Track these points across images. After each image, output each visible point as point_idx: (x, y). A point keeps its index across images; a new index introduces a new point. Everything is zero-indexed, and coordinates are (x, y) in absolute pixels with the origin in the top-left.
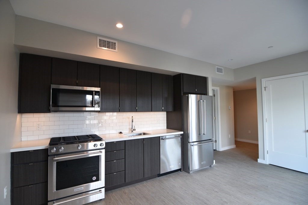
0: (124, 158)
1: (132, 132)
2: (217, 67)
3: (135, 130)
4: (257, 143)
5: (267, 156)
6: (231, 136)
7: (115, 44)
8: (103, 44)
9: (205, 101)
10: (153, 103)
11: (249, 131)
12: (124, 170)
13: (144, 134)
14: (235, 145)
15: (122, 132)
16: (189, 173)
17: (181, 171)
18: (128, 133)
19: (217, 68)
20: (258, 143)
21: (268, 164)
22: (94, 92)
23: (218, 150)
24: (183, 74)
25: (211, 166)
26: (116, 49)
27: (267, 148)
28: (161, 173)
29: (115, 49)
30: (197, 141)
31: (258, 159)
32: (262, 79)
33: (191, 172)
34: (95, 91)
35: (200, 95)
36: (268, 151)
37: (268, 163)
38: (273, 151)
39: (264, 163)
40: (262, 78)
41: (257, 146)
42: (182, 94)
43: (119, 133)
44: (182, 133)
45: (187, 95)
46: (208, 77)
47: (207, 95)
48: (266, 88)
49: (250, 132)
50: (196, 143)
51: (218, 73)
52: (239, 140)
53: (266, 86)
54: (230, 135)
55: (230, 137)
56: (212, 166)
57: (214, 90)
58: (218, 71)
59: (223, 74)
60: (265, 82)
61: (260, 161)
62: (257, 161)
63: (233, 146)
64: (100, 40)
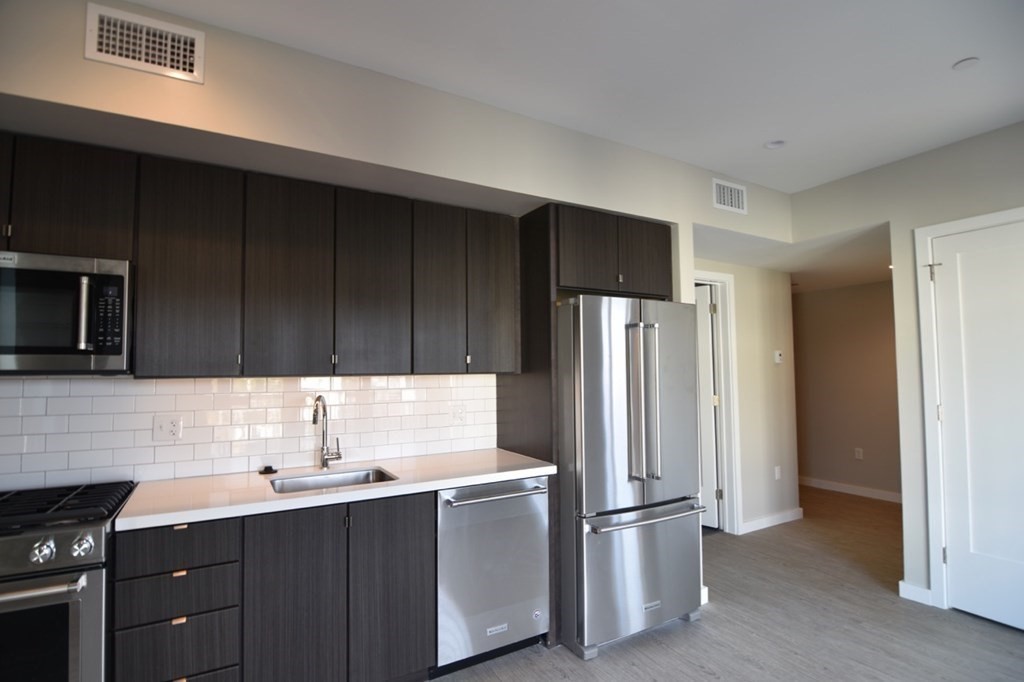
0: (237, 601)
1: (325, 464)
2: (716, 181)
3: (339, 457)
4: (898, 501)
5: (941, 572)
6: (784, 473)
7: (192, 45)
8: (120, 39)
9: (657, 325)
10: (420, 337)
11: (857, 449)
12: (237, 661)
13: (381, 476)
14: (801, 509)
15: (274, 468)
16: (580, 655)
17: (546, 645)
18: (311, 470)
19: (717, 184)
20: (900, 498)
21: (945, 607)
22: (85, 281)
23: (727, 530)
24: (559, 207)
25: (686, 618)
26: (195, 68)
27: (941, 536)
28: (441, 663)
29: (191, 71)
30: (638, 504)
31: (901, 584)
32: (918, 232)
33: (588, 654)
34: (91, 276)
35: (638, 300)
36: (944, 550)
37: (945, 605)
38: (972, 551)
39: (930, 603)
40: (919, 227)
41: (896, 510)
42: (553, 296)
43: (261, 473)
44: (552, 470)
45: (572, 301)
46: (676, 224)
47: (671, 300)
48: (936, 268)
49: (859, 453)
50: (631, 516)
51: (722, 207)
52: (815, 482)
53: (936, 262)
54: (777, 470)
55: (777, 476)
56: (693, 616)
57: (711, 285)
58: (721, 201)
59: (744, 212)
60: (929, 243)
61: (908, 590)
62: (896, 590)
63: (794, 514)
64: (101, 21)
